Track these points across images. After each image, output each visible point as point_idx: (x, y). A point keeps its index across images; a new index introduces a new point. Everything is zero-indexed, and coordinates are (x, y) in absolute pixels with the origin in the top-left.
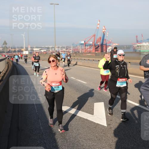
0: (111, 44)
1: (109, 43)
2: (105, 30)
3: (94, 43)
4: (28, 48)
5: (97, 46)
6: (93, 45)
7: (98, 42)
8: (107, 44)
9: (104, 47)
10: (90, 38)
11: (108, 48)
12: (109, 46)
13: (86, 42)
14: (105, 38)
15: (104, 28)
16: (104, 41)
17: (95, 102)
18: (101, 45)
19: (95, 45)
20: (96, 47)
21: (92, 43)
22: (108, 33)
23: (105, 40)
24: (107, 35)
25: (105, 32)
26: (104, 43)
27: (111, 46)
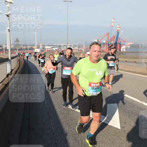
0: (126, 43)
1: (123, 42)
2: (119, 29)
3: (107, 41)
4: (39, 46)
5: (111, 45)
6: (106, 44)
7: (112, 41)
8: (121, 43)
9: (118, 46)
10: (104, 36)
11: (122, 48)
12: (124, 45)
13: (99, 41)
14: (119, 37)
15: (118, 26)
16: (118, 40)
17: (109, 103)
18: (114, 44)
19: (108, 44)
20: (109, 46)
21: (105, 41)
22: (122, 32)
23: (120, 38)
24: (122, 34)
25: (119, 30)
26: (118, 42)
27: (126, 45)
